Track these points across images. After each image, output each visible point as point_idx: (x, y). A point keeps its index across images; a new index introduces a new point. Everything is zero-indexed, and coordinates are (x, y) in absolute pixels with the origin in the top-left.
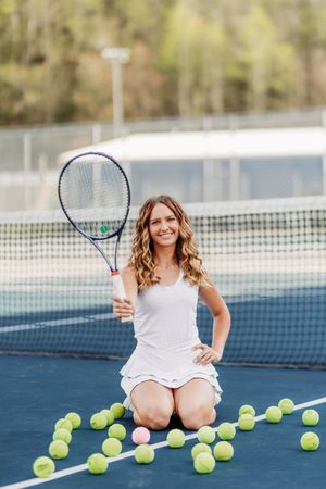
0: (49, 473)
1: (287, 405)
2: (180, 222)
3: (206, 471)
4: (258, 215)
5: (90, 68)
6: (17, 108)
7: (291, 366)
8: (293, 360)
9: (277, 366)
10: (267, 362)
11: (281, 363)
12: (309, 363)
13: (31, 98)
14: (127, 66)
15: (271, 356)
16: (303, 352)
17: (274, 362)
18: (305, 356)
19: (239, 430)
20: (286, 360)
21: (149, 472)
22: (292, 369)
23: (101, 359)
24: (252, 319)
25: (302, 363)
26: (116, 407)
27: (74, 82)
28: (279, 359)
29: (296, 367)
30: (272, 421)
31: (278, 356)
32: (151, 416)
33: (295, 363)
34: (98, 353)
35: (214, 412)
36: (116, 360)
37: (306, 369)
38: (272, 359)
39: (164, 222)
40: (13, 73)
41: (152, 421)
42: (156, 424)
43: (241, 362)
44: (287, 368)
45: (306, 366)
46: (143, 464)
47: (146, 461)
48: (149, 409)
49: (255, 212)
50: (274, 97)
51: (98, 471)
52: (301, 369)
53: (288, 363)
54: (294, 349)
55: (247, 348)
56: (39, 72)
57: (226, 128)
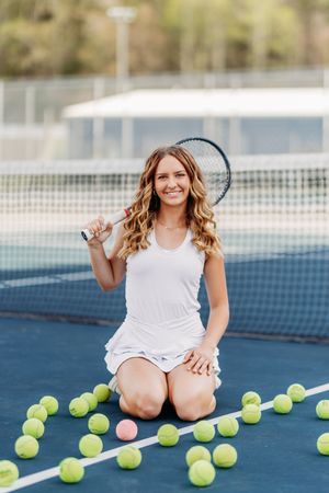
0: (11, 481)
1: (298, 391)
2: (192, 179)
3: (203, 484)
4: (266, 172)
5: (96, 26)
6: (25, 63)
7: (298, 339)
8: (300, 332)
9: (282, 338)
10: (271, 334)
11: (286, 335)
12: (317, 337)
13: (38, 54)
14: (133, 25)
15: (275, 327)
16: (311, 324)
17: (279, 334)
18: (313, 328)
19: (242, 423)
20: (292, 331)
21: (134, 481)
22: (299, 343)
23: (89, 324)
24: (256, 286)
25: (309, 336)
26: (100, 390)
27: (81, 40)
28: (284, 331)
29: (303, 340)
30: (280, 411)
31: (283, 327)
32: (139, 403)
33: (302, 336)
34: (87, 317)
35: (214, 399)
36: (106, 326)
37: (314, 343)
38: (276, 331)
39: (172, 177)
40: (22, 29)
41: (140, 409)
42: (145, 412)
43: (242, 332)
44: (292, 342)
45: (315, 340)
46: (127, 470)
47: (131, 466)
48: (138, 395)
49: (262, 168)
50: (274, 58)
51: (72, 480)
52: (308, 343)
53: (294, 335)
54: (301, 320)
55: (249, 318)
56: (48, 30)
57: (227, 86)
